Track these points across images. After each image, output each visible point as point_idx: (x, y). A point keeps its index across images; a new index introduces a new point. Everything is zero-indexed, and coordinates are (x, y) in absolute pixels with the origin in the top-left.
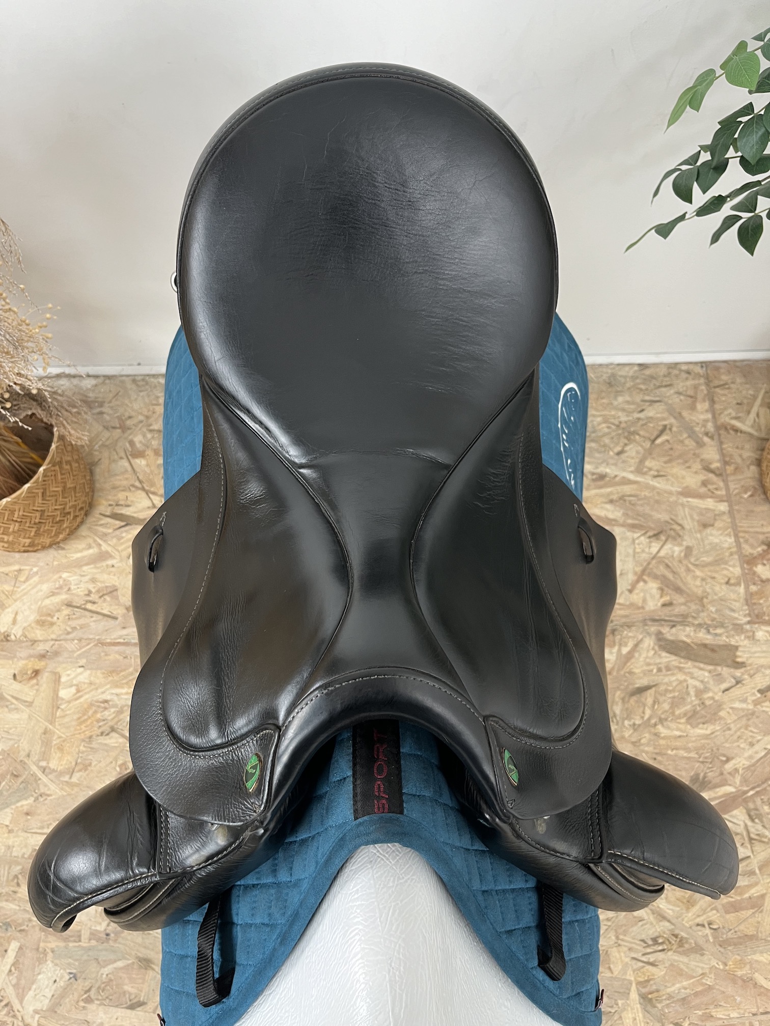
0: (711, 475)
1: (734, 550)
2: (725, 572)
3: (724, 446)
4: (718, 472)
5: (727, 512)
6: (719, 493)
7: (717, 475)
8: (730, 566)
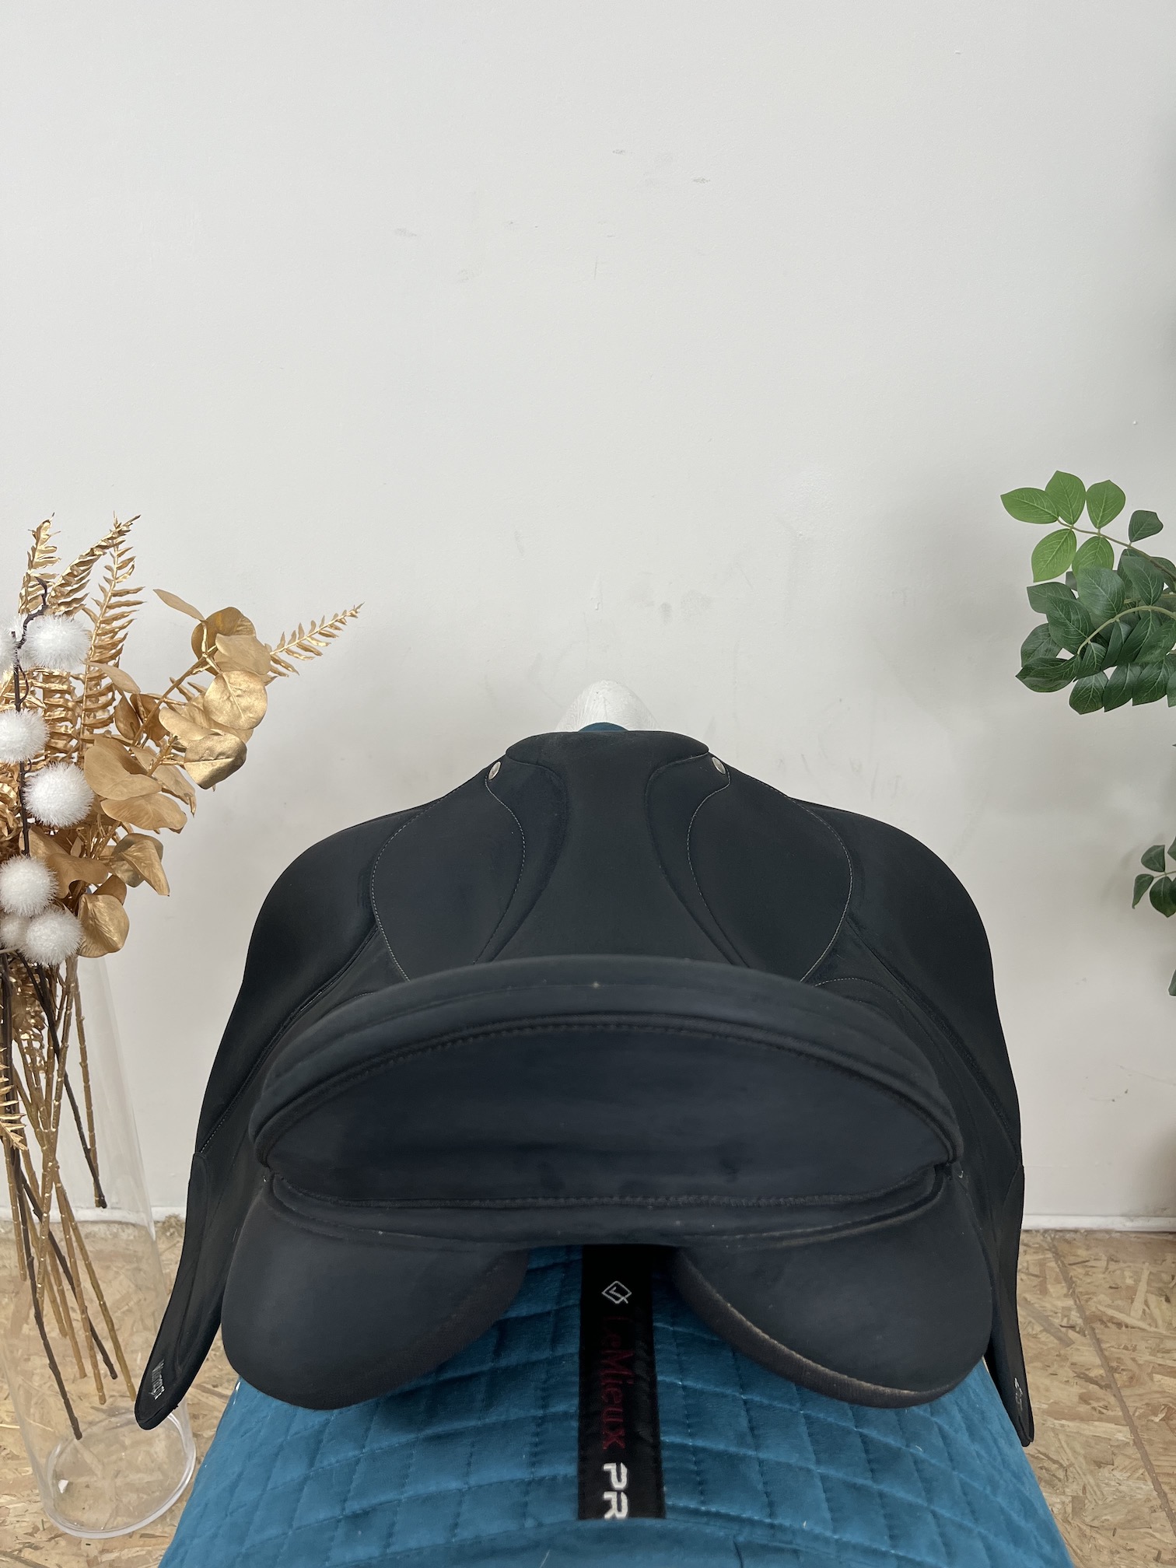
0: (1092, 1387)
1: (1157, 1502)
2: (1148, 1540)
3: (1104, 1346)
4: (1103, 1384)
5: (1131, 1443)
6: (1110, 1413)
7: (1101, 1387)
8: (1156, 1530)
